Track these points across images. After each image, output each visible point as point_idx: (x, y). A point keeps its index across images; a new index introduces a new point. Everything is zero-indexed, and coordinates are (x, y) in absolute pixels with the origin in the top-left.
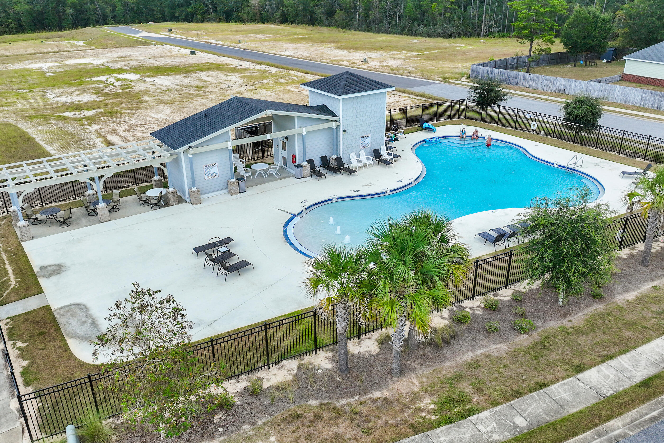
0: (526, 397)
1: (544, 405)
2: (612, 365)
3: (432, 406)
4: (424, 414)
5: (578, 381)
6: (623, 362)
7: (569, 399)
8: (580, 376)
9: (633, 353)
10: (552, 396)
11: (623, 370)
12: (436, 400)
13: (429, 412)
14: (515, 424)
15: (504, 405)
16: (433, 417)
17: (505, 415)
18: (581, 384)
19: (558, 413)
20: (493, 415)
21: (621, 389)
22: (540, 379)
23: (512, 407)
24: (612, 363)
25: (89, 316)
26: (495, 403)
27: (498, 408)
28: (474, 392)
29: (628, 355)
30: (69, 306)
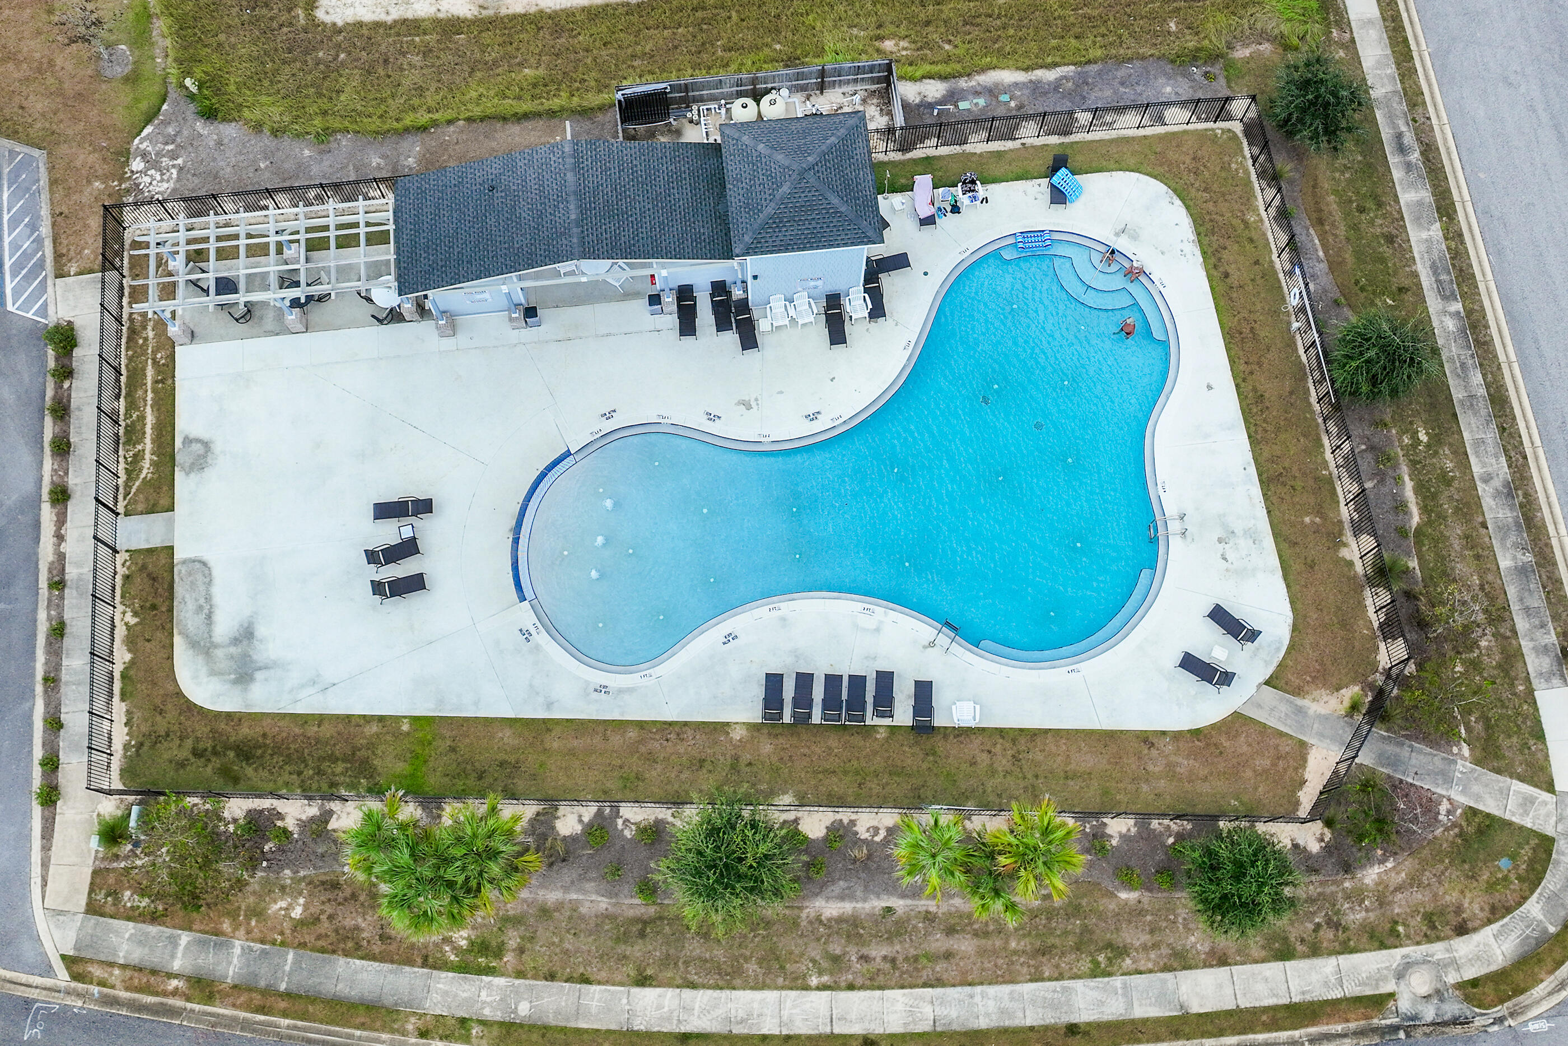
0: (556, 984)
1: (563, 1004)
2: (683, 996)
3: (463, 943)
4: (447, 949)
5: (626, 996)
6: (699, 999)
7: (594, 1011)
8: (636, 991)
9: (726, 993)
10: (582, 997)
11: (687, 1009)
12: (473, 937)
13: (454, 948)
14: (516, 1008)
15: (527, 982)
16: (452, 957)
17: (517, 993)
18: (624, 1001)
19: (568, 1020)
20: (507, 986)
21: (656, 1029)
22: (591, 971)
23: (531, 988)
24: (687, 993)
25: (208, 598)
26: (520, 974)
27: (517, 982)
28: (514, 950)
29: (717, 993)
30: (194, 561)
